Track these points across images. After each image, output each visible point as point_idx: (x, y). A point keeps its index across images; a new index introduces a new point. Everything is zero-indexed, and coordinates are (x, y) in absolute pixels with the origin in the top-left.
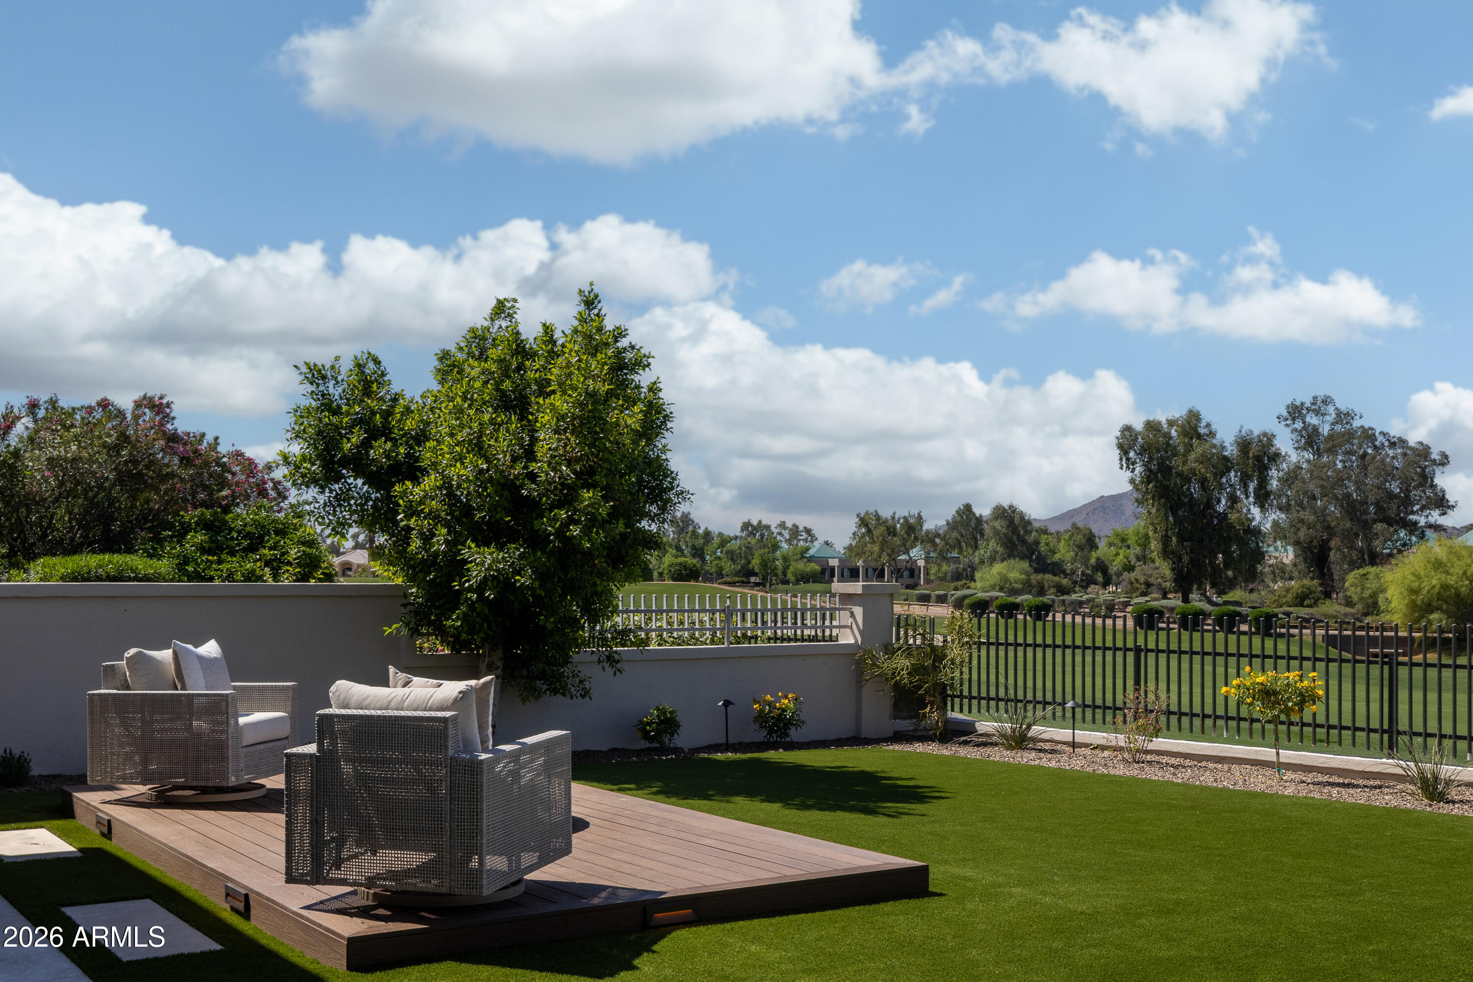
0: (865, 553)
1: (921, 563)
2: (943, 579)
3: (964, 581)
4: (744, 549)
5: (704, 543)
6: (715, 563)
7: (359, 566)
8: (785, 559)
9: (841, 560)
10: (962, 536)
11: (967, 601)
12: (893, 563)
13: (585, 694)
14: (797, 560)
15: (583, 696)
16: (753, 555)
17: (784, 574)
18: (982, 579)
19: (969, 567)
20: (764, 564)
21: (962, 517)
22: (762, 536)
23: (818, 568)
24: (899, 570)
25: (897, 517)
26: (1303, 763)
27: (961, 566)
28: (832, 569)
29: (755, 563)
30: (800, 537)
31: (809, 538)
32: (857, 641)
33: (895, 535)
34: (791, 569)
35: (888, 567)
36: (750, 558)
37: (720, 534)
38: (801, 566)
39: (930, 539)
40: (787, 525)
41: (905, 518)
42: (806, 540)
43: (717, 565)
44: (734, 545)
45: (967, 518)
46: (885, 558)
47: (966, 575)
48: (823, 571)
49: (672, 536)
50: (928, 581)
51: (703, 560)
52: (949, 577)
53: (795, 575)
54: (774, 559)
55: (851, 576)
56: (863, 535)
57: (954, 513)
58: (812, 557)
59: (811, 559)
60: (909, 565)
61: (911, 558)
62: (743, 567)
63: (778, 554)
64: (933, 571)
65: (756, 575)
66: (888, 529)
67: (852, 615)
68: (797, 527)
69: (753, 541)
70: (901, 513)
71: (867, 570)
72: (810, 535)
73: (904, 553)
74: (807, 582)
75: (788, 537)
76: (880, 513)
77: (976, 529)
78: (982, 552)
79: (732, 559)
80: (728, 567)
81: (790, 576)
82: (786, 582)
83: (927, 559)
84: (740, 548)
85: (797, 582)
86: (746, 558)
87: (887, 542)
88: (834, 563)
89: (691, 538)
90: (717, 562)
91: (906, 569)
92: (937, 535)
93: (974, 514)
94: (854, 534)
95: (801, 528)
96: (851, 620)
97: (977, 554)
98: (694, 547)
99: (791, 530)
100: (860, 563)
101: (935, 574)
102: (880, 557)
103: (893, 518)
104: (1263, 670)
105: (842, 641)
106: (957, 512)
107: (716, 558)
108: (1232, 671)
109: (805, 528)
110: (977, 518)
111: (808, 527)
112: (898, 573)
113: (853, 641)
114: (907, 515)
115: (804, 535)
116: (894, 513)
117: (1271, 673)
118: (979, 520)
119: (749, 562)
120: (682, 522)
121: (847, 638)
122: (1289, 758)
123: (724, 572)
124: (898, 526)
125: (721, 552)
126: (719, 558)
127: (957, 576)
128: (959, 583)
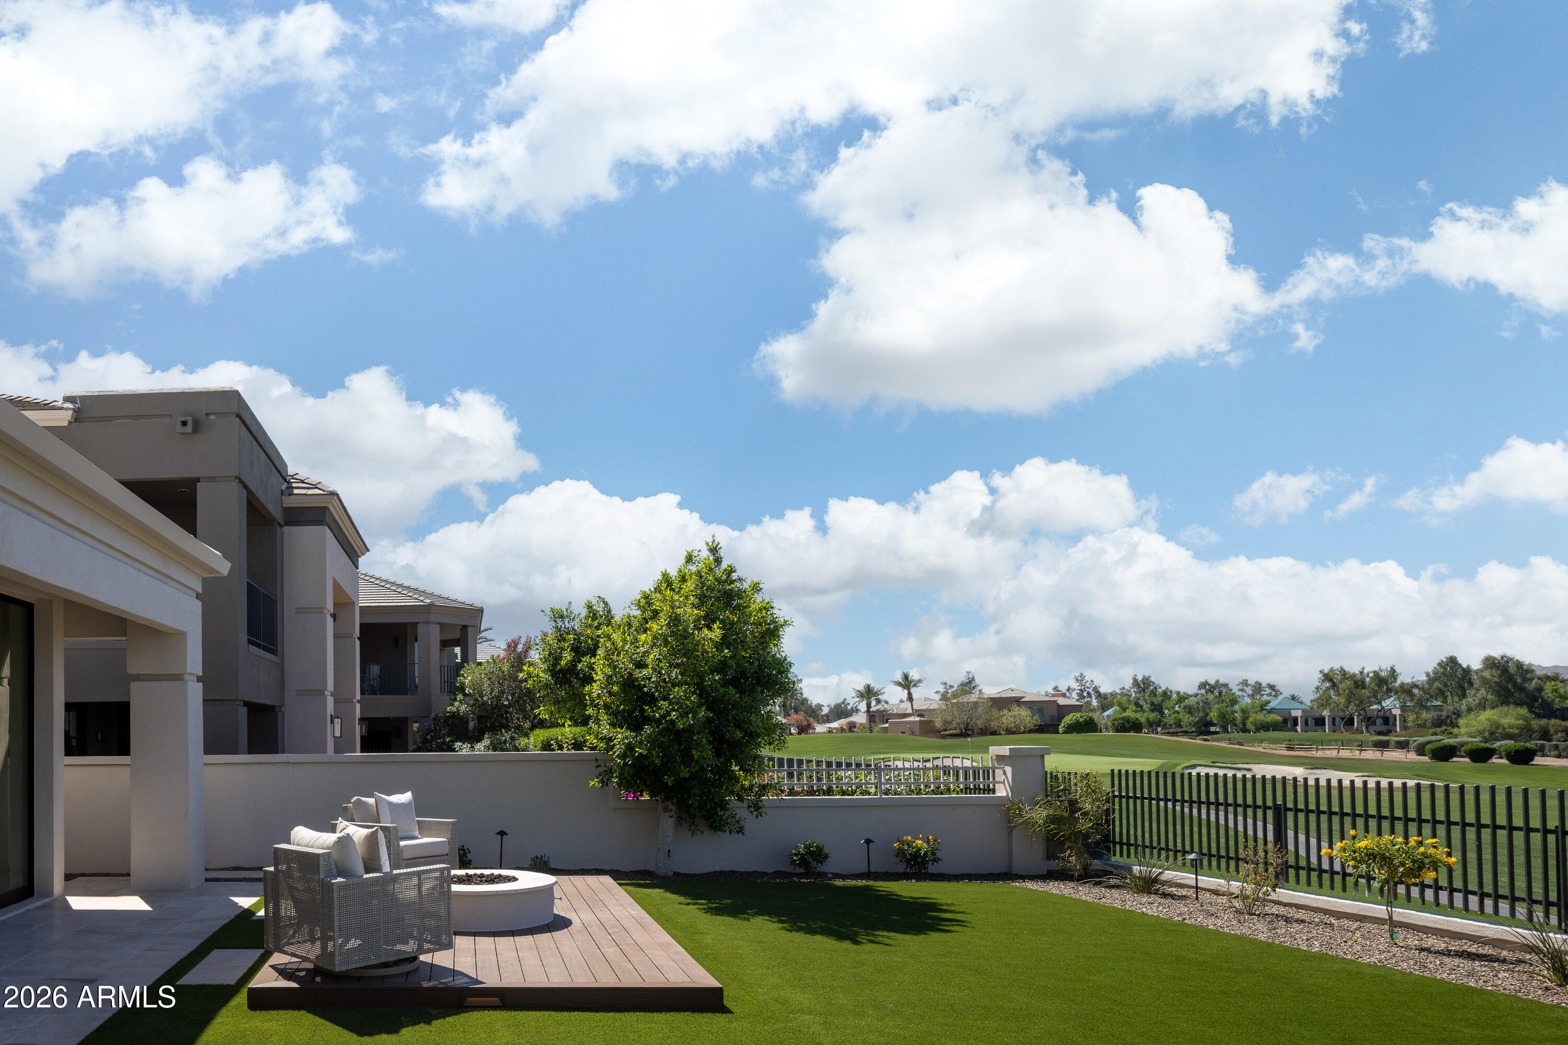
0: (1330, 704)
1: (1397, 712)
2: (1423, 726)
3: (1443, 728)
4: (1201, 704)
5: (1162, 700)
6: (1173, 716)
7: (861, 724)
8: (1244, 711)
9: (1303, 711)
10: (1446, 685)
11: (1428, 747)
12: (1362, 712)
13: (741, 830)
14: (1256, 712)
15: (738, 832)
16: (1210, 709)
17: (1244, 724)
18: (1467, 725)
19: (1454, 714)
20: (1222, 716)
21: (1446, 669)
22: (1220, 693)
23: (1279, 718)
24: (1369, 719)
25: (1366, 671)
26: (1452, 929)
27: (1444, 713)
28: (1295, 720)
29: (1213, 715)
30: (1262, 693)
31: (1274, 693)
32: (1008, 794)
33: (1364, 687)
34: (1251, 719)
35: (1357, 716)
36: (1208, 711)
37: (1178, 693)
38: (1261, 717)
39: (1407, 690)
40: (1249, 683)
41: (1375, 672)
42: (1270, 695)
43: (1175, 718)
44: (1192, 701)
45: (1451, 669)
46: (1352, 708)
47: (1447, 722)
48: (1285, 721)
49: (1134, 695)
50: (1405, 728)
51: (1162, 713)
52: (1429, 724)
53: (1254, 724)
54: (1233, 712)
55: (1316, 724)
56: (1328, 689)
57: (1435, 665)
58: (1273, 709)
59: (1271, 711)
60: (1381, 714)
61: (1383, 708)
62: (1201, 719)
63: (1237, 707)
64: (1411, 718)
65: (1214, 725)
66: (1356, 682)
67: (1005, 773)
68: (1260, 684)
69: (1211, 697)
70: (1370, 668)
71: (1334, 719)
72: (1274, 690)
73: (1376, 704)
74: (1268, 730)
75: (1250, 692)
76: (1346, 669)
77: (1463, 678)
78: (1470, 700)
79: (1190, 713)
80: (1186, 719)
81: (1249, 725)
82: (1245, 730)
83: (1403, 708)
84: (1197, 703)
85: (1258, 730)
86: (1204, 711)
87: (1354, 695)
88: (1297, 713)
89: (1150, 696)
90: (1175, 715)
91: (1378, 717)
92: (1415, 685)
93: (1460, 665)
94: (1317, 688)
95: (1264, 685)
96: (1003, 777)
97: (1464, 701)
98: (1152, 703)
99: (1253, 686)
100: (1326, 713)
101: (1414, 721)
102: (1347, 707)
103: (1362, 673)
104: (1380, 834)
105: (998, 794)
106: (1439, 664)
107: (1174, 712)
108: (1336, 834)
109: (1269, 685)
110: (1464, 670)
111: (1272, 683)
112: (1369, 721)
113: (1005, 794)
114: (1377, 669)
115: (1268, 691)
116: (1363, 668)
117: (1387, 838)
118: (1467, 671)
119: (1207, 715)
120: (1144, 683)
121: (1002, 792)
122: (1435, 922)
123: (1182, 723)
124: (1368, 679)
125: (1179, 707)
126: (1178, 712)
127: (1438, 723)
128: (1438, 730)
